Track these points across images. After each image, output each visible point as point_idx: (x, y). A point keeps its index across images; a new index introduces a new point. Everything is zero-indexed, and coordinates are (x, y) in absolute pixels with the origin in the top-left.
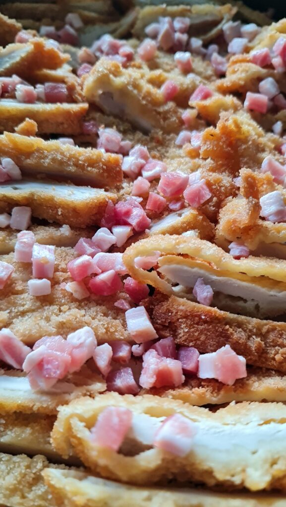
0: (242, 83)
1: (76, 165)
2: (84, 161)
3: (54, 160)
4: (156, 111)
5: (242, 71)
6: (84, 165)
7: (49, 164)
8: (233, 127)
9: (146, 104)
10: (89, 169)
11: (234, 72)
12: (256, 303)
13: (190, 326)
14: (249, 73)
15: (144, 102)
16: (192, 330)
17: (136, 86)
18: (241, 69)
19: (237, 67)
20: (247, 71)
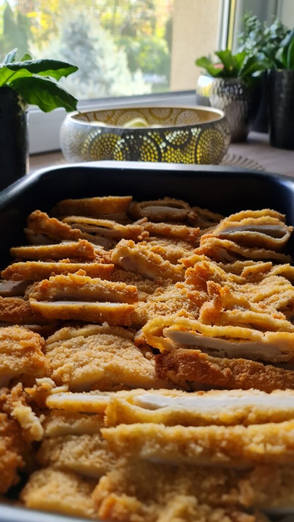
0: (210, 248)
1: (110, 290)
2: (115, 288)
3: (97, 288)
4: (157, 266)
5: (209, 242)
6: (115, 290)
7: (94, 289)
8: (204, 268)
9: (151, 263)
10: (118, 292)
11: (204, 243)
12: (224, 351)
13: (185, 364)
14: (213, 242)
15: (150, 261)
16: (186, 365)
17: (144, 253)
18: (208, 241)
19: (205, 240)
20: (212, 242)
